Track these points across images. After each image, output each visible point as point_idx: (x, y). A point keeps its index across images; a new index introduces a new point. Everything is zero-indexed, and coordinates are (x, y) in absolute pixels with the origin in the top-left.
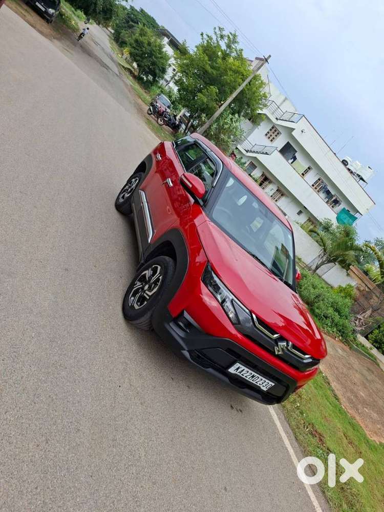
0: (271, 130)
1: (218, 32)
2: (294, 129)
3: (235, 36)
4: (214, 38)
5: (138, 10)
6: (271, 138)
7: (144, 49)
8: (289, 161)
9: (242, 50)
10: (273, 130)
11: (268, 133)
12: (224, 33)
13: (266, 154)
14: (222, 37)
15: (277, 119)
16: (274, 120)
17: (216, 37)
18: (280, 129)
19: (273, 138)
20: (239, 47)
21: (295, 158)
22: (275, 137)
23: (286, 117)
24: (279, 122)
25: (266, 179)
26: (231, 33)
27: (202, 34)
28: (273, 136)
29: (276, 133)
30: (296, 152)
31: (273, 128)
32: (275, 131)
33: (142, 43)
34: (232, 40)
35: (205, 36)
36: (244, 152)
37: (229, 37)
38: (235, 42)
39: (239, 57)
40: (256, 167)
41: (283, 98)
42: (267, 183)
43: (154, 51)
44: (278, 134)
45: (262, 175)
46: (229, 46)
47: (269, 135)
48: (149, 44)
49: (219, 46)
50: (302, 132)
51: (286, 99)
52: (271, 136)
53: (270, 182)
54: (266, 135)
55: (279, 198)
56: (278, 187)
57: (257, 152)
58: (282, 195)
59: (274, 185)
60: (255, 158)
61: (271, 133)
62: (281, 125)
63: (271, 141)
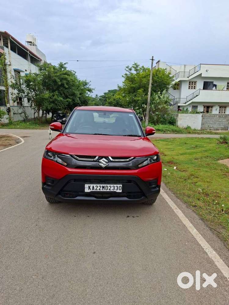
0: (190, 84)
1: (127, 69)
2: (202, 73)
3: (135, 64)
4: (128, 73)
5: (108, 92)
6: (193, 87)
7: (113, 103)
8: (213, 89)
9: (143, 66)
10: (191, 83)
11: (189, 86)
12: (130, 67)
13: (197, 96)
14: (130, 69)
15: (188, 77)
16: (187, 79)
17: (128, 72)
18: (195, 80)
19: (195, 86)
20: (140, 66)
21: (215, 86)
22: (195, 85)
23: (192, 72)
24: (190, 78)
25: (208, 107)
26: (133, 65)
27: (123, 76)
28: (193, 85)
29: (194, 83)
30: (213, 82)
31: (190, 83)
32: (192, 83)
33: (111, 102)
34: (136, 67)
35: (124, 76)
36: (184, 105)
37: (133, 67)
38: (137, 66)
39: (144, 70)
40: (197, 106)
41: (183, 66)
42: (210, 109)
43: (118, 101)
44: (195, 83)
45: (204, 107)
46: (136, 70)
47: (191, 87)
48: (114, 100)
49: (132, 74)
50: (207, 71)
51: (185, 66)
52: (192, 86)
53: (212, 107)
54: (189, 88)
55: (225, 110)
56: (219, 106)
57: (191, 99)
58: (225, 108)
59: (216, 106)
60: (193, 102)
61: (191, 86)
62: (193, 78)
63: (194, 88)
